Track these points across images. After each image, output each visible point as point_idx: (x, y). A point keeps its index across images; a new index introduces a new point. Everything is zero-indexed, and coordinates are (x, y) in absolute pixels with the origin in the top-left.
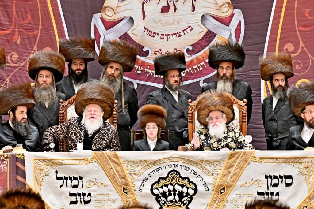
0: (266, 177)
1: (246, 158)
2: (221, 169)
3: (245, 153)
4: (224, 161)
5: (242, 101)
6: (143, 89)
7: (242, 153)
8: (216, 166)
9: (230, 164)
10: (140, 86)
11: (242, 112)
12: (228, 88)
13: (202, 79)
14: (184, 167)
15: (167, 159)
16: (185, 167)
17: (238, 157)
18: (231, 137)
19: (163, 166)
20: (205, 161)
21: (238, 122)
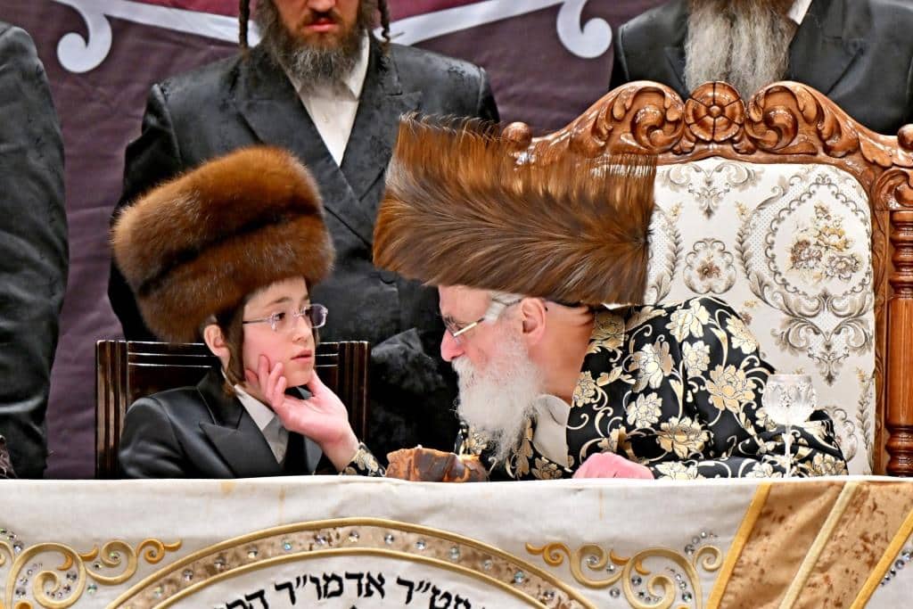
1: (871, 536)
3: (865, 495)
4: (714, 552)
5: (894, 138)
6: (155, 60)
7: (844, 498)
8: (656, 592)
9: (755, 572)
10: (131, 40)
11: (892, 212)
12: (753, 55)
14: (429, 593)
15: (303, 539)
16: (436, 592)
17: (814, 526)
19: (279, 588)
20: (575, 555)
21: (863, 284)
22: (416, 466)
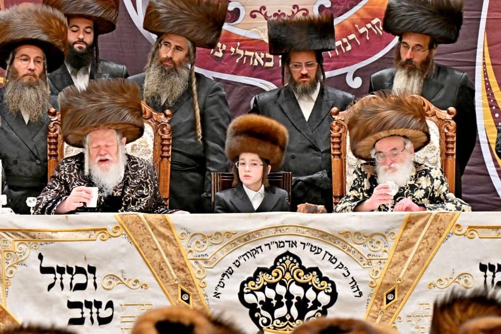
0: (483, 268)
1: (440, 228)
2: (387, 251)
4: (394, 234)
7: (432, 217)
8: (377, 245)
9: (406, 240)
11: (446, 133)
13: (351, 70)
15: (273, 231)
16: (312, 246)
17: (423, 226)
18: (424, 187)
19: (266, 245)
20: (353, 235)
21: (437, 154)
22: (306, 209)
